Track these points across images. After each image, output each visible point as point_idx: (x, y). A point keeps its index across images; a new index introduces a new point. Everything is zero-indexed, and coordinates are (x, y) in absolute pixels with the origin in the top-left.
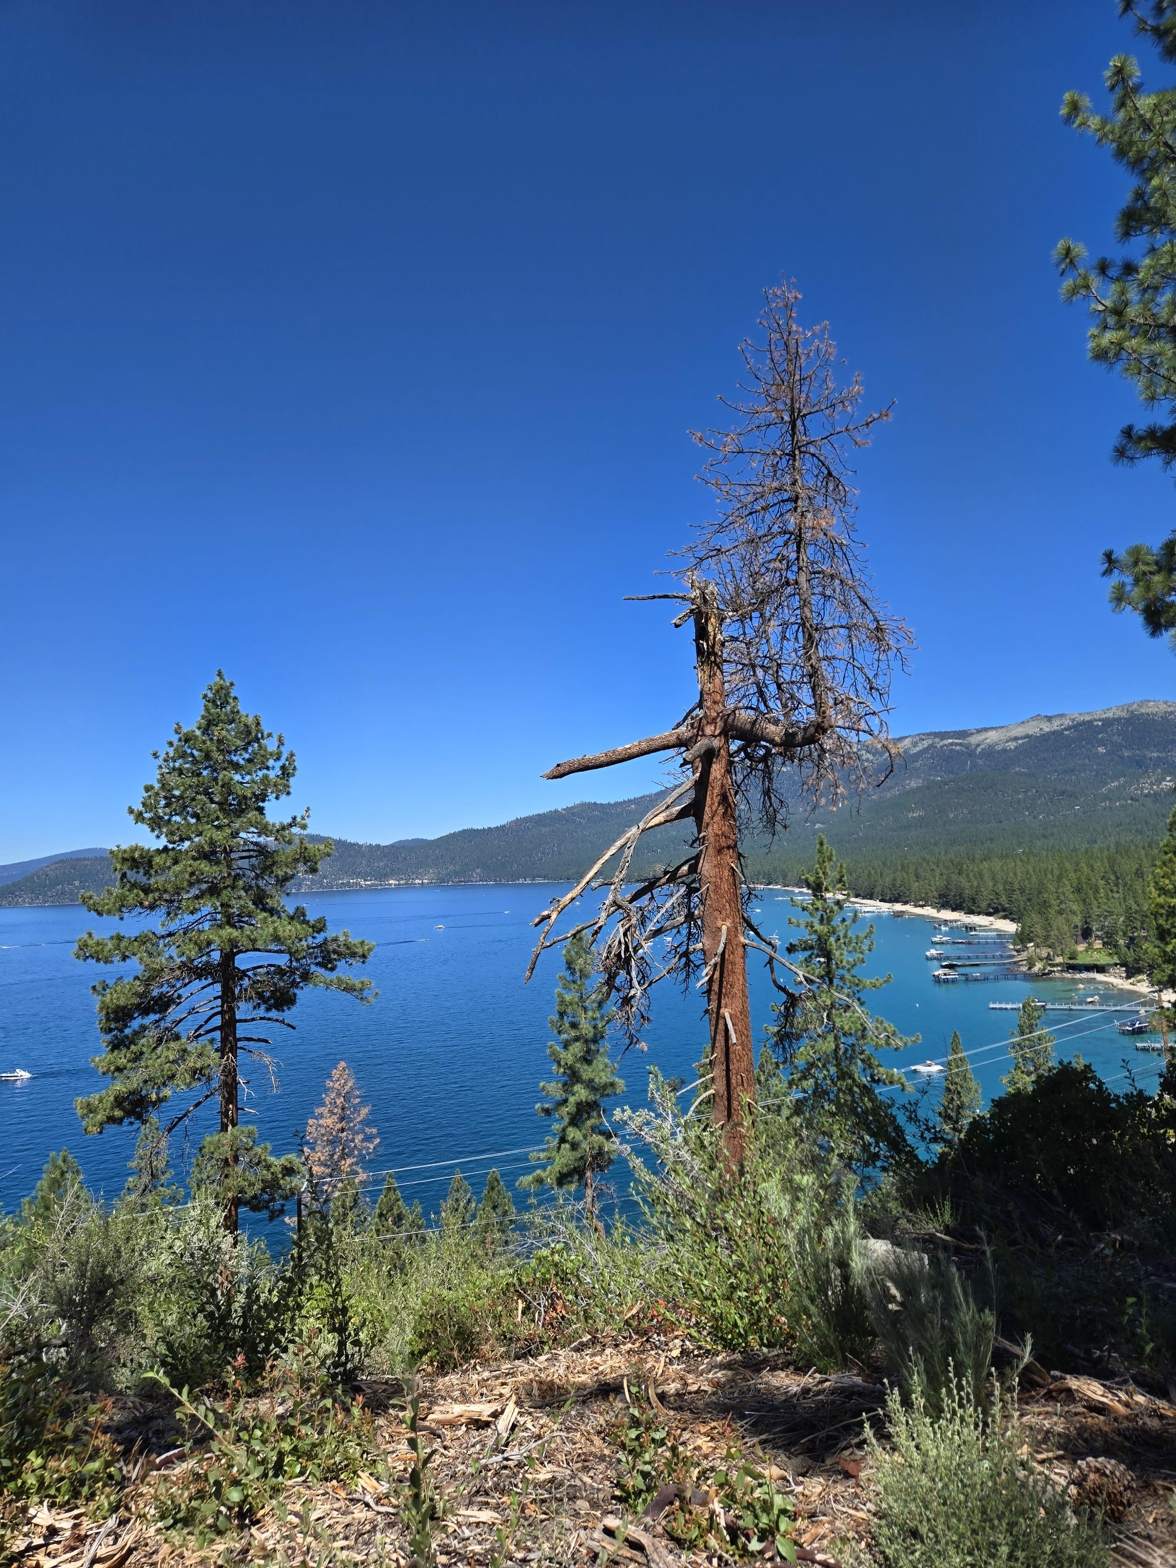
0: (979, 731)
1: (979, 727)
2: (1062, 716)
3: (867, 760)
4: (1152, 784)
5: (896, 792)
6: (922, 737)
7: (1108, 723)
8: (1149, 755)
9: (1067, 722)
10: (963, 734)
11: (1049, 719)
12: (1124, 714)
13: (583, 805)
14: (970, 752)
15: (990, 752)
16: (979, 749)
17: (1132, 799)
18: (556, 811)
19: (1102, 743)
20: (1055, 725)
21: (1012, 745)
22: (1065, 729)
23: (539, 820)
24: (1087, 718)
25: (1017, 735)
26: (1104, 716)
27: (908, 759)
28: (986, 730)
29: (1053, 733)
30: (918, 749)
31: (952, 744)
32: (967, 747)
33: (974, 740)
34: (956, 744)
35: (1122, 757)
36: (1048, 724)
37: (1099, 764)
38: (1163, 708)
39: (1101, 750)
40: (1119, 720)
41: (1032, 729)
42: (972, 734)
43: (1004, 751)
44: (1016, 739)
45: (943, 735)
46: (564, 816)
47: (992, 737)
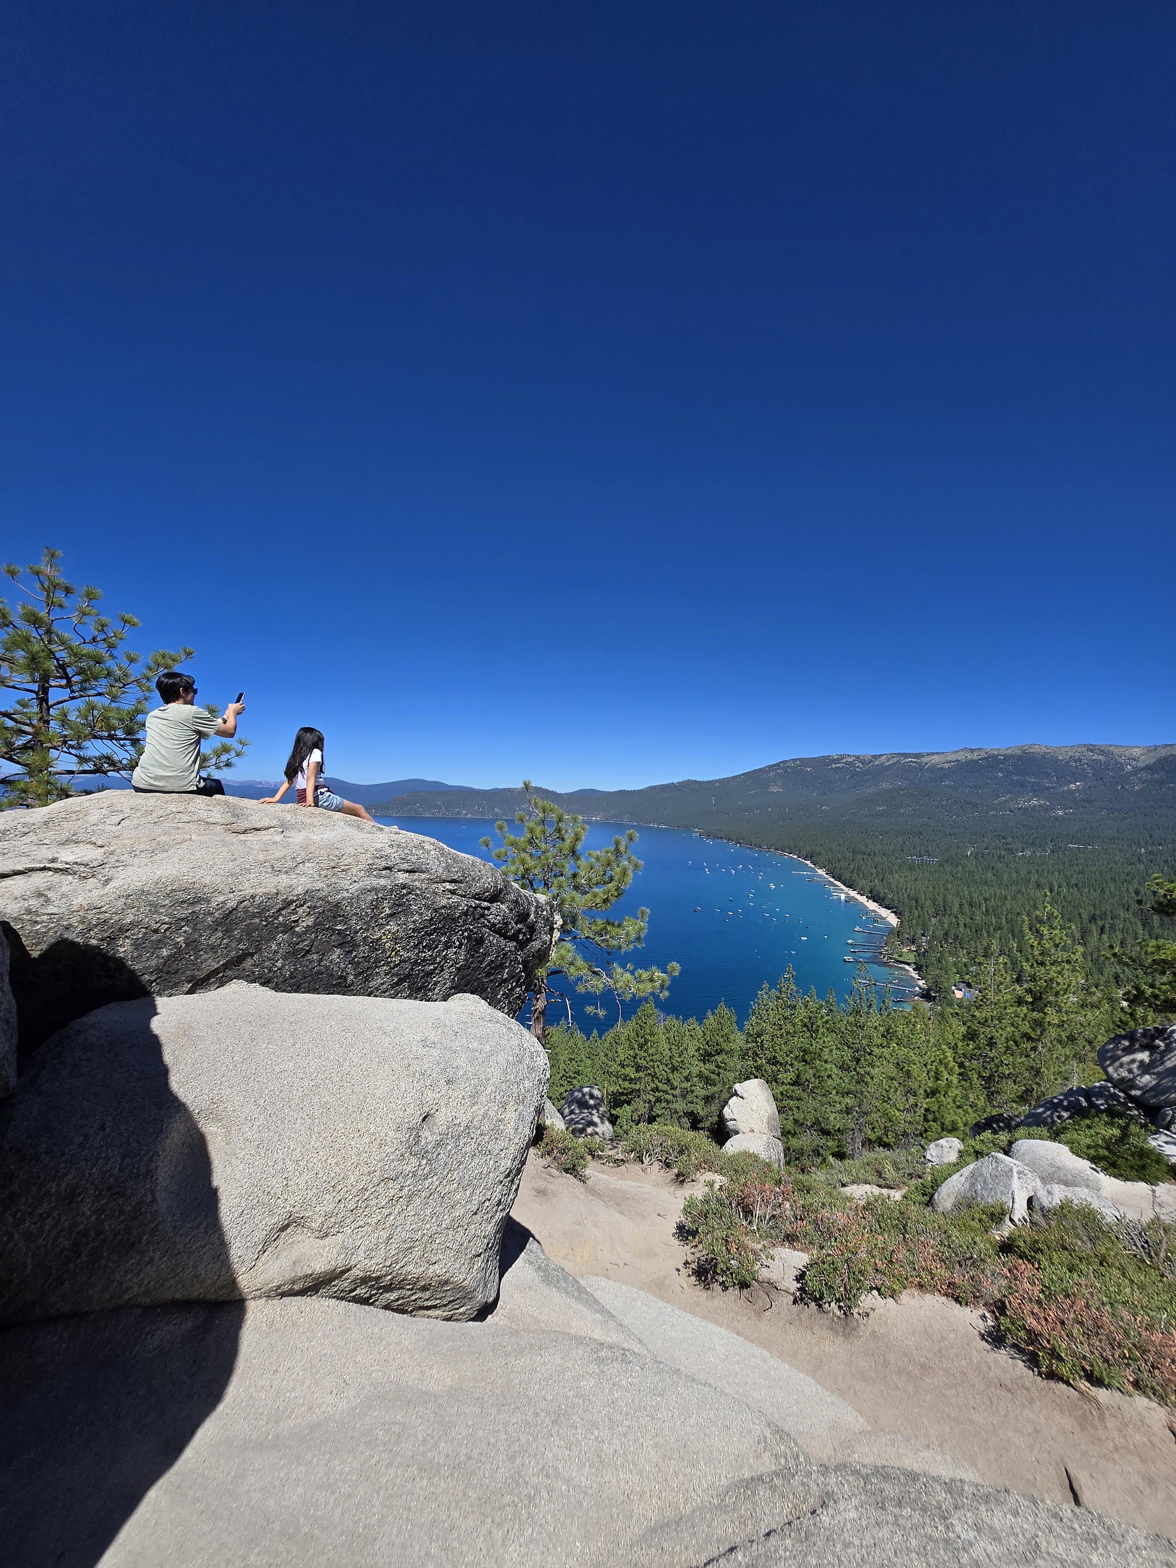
0: (928, 754)
1: (929, 752)
2: (980, 749)
3: (858, 767)
4: (1025, 801)
5: (872, 790)
6: (893, 755)
7: (1007, 757)
8: (1029, 779)
9: (983, 755)
10: (918, 756)
11: (972, 751)
12: (1018, 752)
13: (689, 781)
14: (921, 768)
15: (933, 769)
16: (927, 766)
17: (1010, 811)
18: (673, 783)
19: (1001, 771)
20: (975, 756)
21: (947, 766)
22: (981, 759)
23: (663, 788)
24: (996, 753)
25: (952, 759)
26: (1006, 752)
27: (883, 768)
28: (933, 754)
29: (972, 761)
30: (890, 763)
31: (910, 762)
32: (919, 764)
33: (925, 760)
34: (913, 762)
35: (1011, 780)
36: (971, 754)
37: (997, 784)
38: (1044, 749)
39: (1001, 775)
40: (1012, 756)
41: (961, 757)
42: (924, 756)
43: (942, 769)
44: (950, 762)
45: (906, 755)
46: (677, 786)
47: (936, 759)
